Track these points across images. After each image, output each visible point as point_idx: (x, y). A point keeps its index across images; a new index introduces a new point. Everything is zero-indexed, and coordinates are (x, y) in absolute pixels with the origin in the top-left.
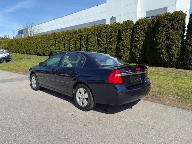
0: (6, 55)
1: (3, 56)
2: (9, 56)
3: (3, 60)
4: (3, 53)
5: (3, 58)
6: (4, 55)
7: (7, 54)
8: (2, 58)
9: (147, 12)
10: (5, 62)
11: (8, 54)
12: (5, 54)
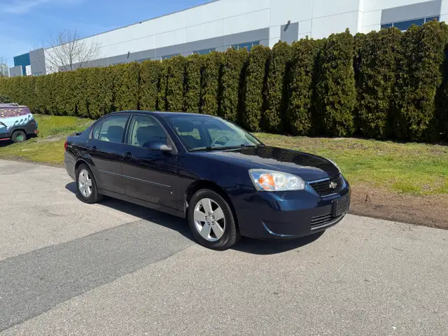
0: (24, 119)
1: (17, 121)
2: (33, 121)
3: (19, 135)
4: (17, 113)
5: (17, 126)
6: (19, 118)
7: (26, 116)
8: (14, 127)
9: (385, 13)
10: (21, 138)
11: (29, 116)
12: (24, 117)
